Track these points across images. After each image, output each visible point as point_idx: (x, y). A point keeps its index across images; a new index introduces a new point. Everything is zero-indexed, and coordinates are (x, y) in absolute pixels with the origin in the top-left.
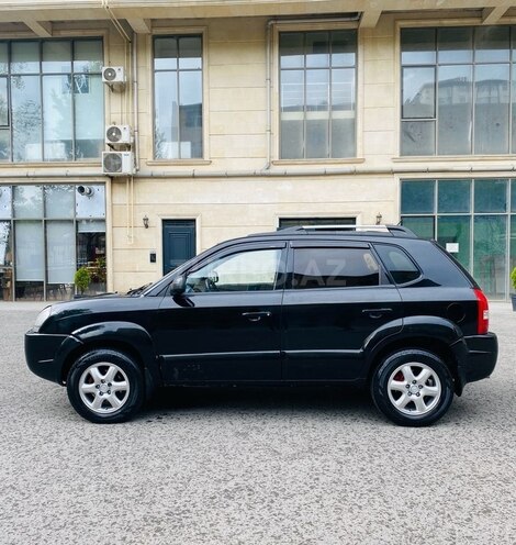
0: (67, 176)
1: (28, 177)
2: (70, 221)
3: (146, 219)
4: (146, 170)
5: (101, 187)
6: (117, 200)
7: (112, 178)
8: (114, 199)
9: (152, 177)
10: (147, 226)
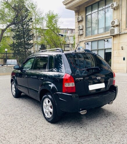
0: (102, 37)
1: (94, 39)
2: (103, 49)
3: (122, 47)
4: (123, 32)
5: (111, 39)
6: (115, 42)
7: (113, 36)
8: (114, 42)
9: (125, 34)
10: (122, 49)
